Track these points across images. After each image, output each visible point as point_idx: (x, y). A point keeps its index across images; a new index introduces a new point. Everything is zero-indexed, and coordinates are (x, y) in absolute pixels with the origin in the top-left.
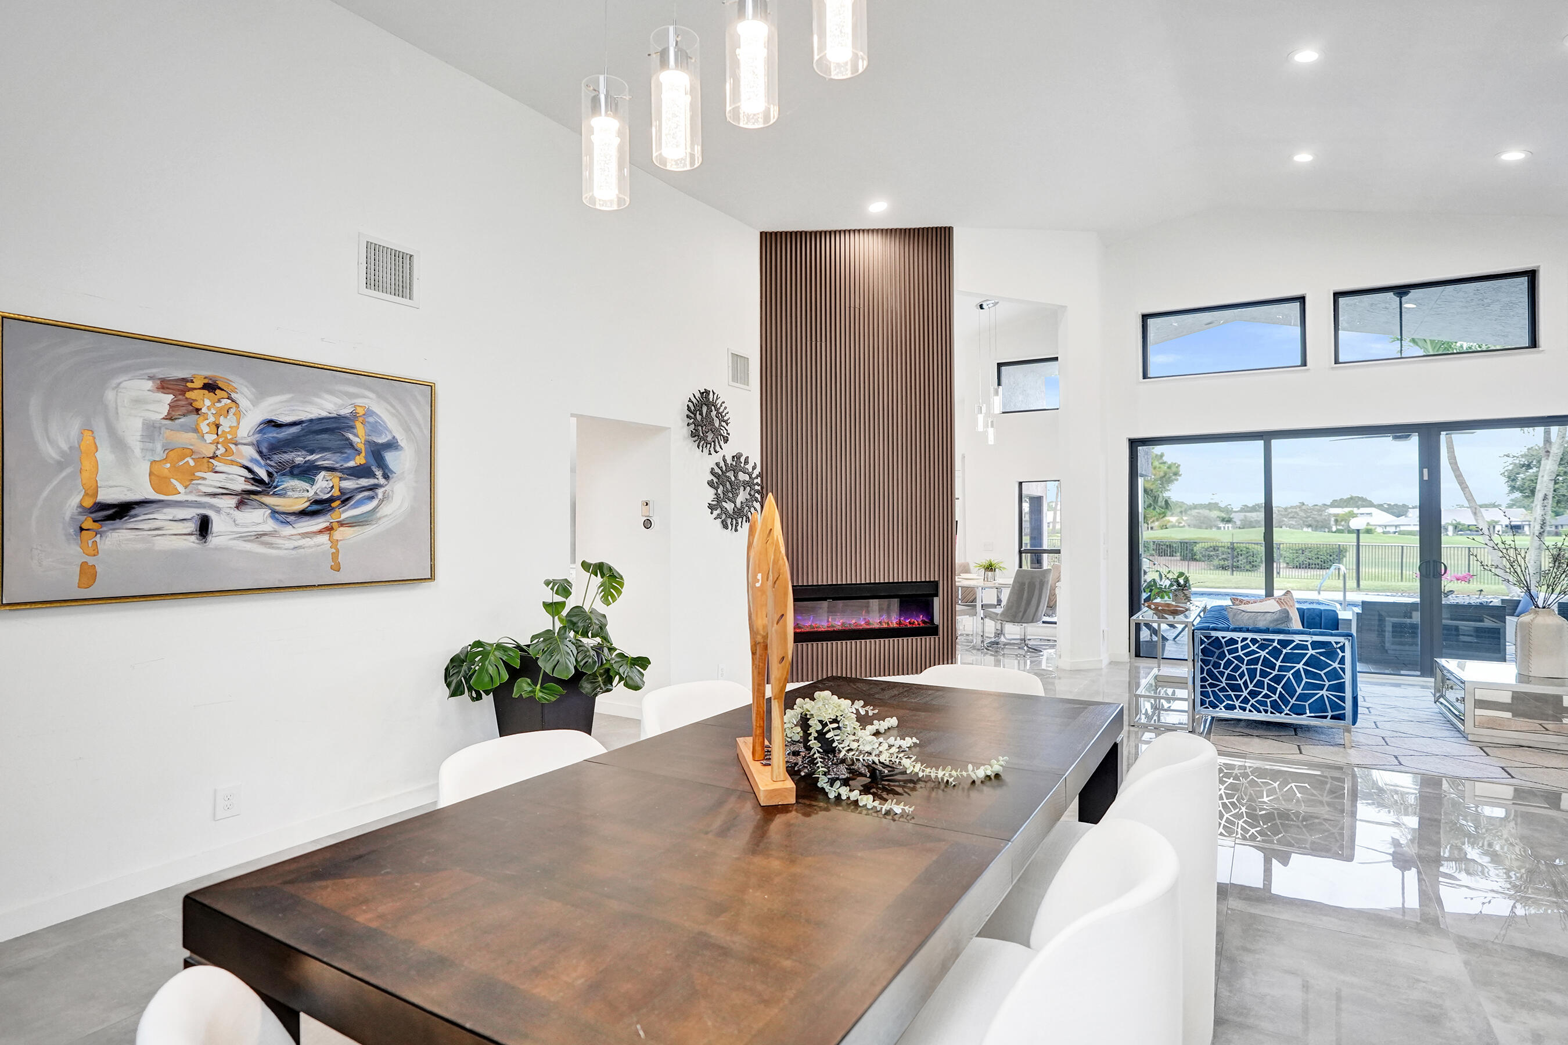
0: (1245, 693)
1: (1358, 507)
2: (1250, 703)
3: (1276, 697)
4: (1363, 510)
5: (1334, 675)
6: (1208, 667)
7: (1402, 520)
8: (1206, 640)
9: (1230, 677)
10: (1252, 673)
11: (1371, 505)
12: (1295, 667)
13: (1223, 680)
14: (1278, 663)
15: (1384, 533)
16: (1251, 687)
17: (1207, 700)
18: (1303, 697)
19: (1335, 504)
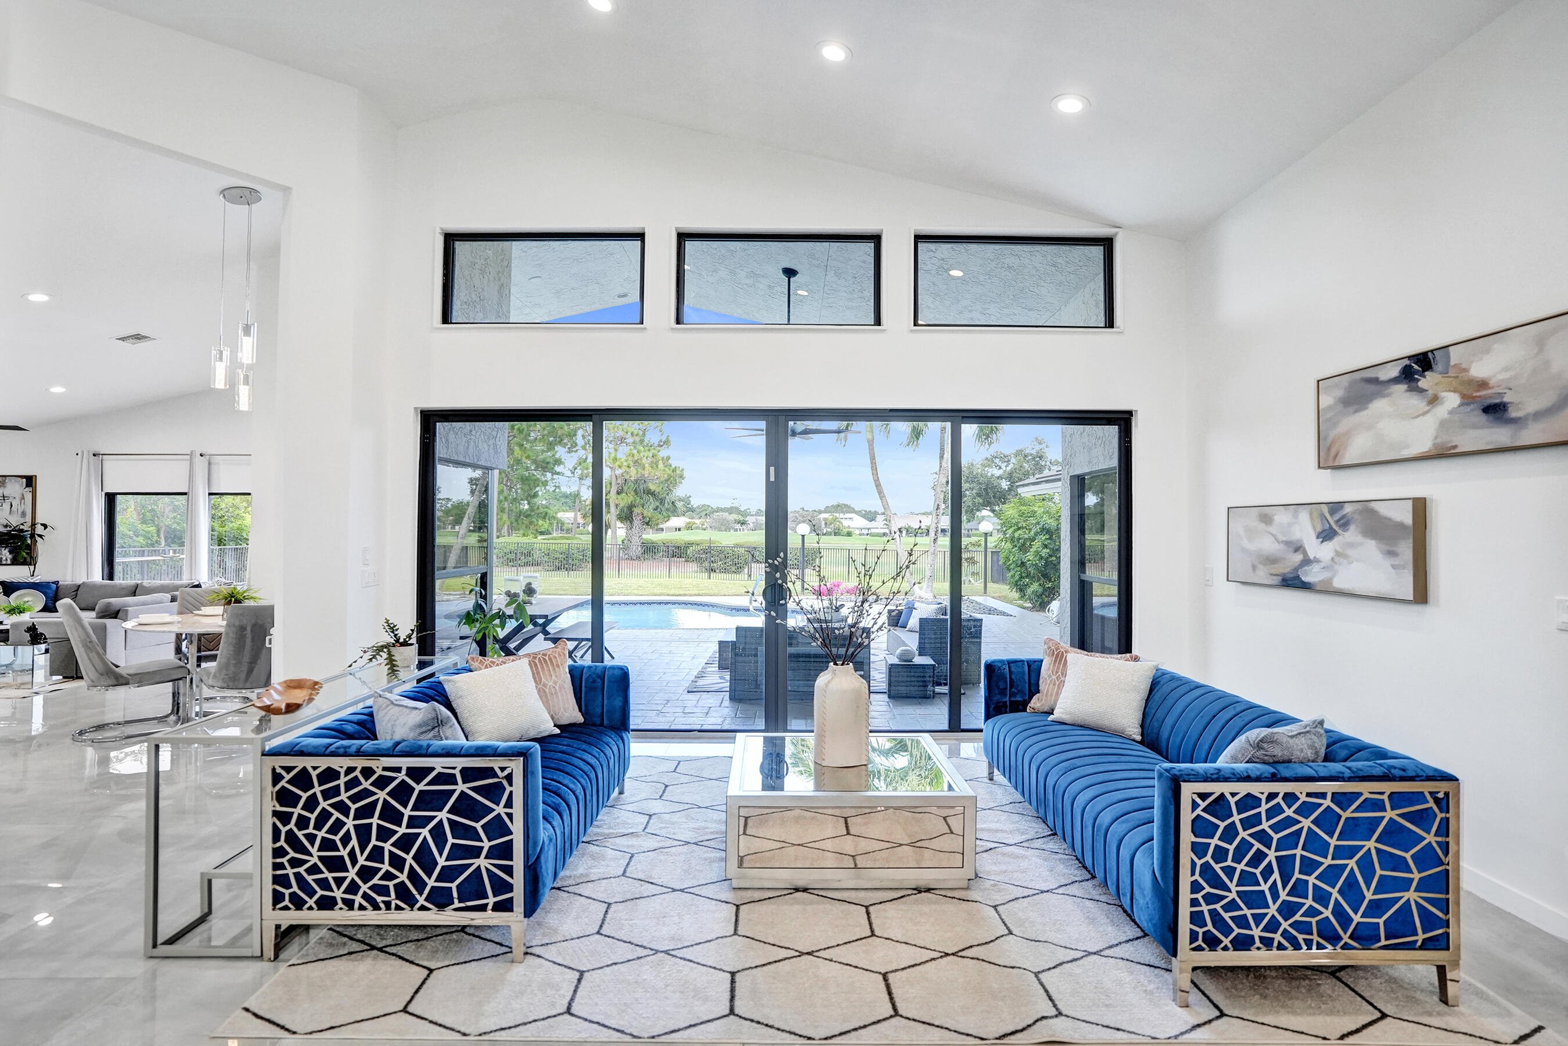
0: (352, 874)
1: (844, 513)
2: (361, 893)
3: (403, 877)
4: (848, 515)
5: (497, 827)
6: (288, 828)
7: (872, 524)
8: (284, 773)
9: (327, 845)
10: (364, 833)
11: (853, 511)
12: (435, 817)
13: (314, 851)
14: (407, 812)
15: (860, 535)
16: (361, 861)
17: (287, 892)
18: (448, 874)
19: (827, 510)
